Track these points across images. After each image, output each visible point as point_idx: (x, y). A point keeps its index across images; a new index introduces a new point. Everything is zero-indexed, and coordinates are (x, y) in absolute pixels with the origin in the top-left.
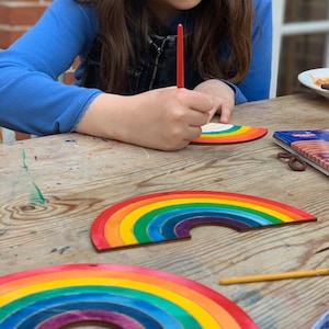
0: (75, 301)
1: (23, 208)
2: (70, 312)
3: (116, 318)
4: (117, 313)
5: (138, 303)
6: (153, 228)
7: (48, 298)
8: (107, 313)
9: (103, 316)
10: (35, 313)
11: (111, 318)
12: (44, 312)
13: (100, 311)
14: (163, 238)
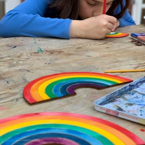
0: (35, 134)
1: (35, 53)
2: (34, 140)
3: (62, 141)
4: (61, 138)
5: (70, 131)
6: (55, 91)
7: (18, 134)
8: (55, 138)
9: (54, 141)
10: (14, 143)
11: (59, 141)
12: (19, 142)
13: (51, 138)
14: (62, 95)
